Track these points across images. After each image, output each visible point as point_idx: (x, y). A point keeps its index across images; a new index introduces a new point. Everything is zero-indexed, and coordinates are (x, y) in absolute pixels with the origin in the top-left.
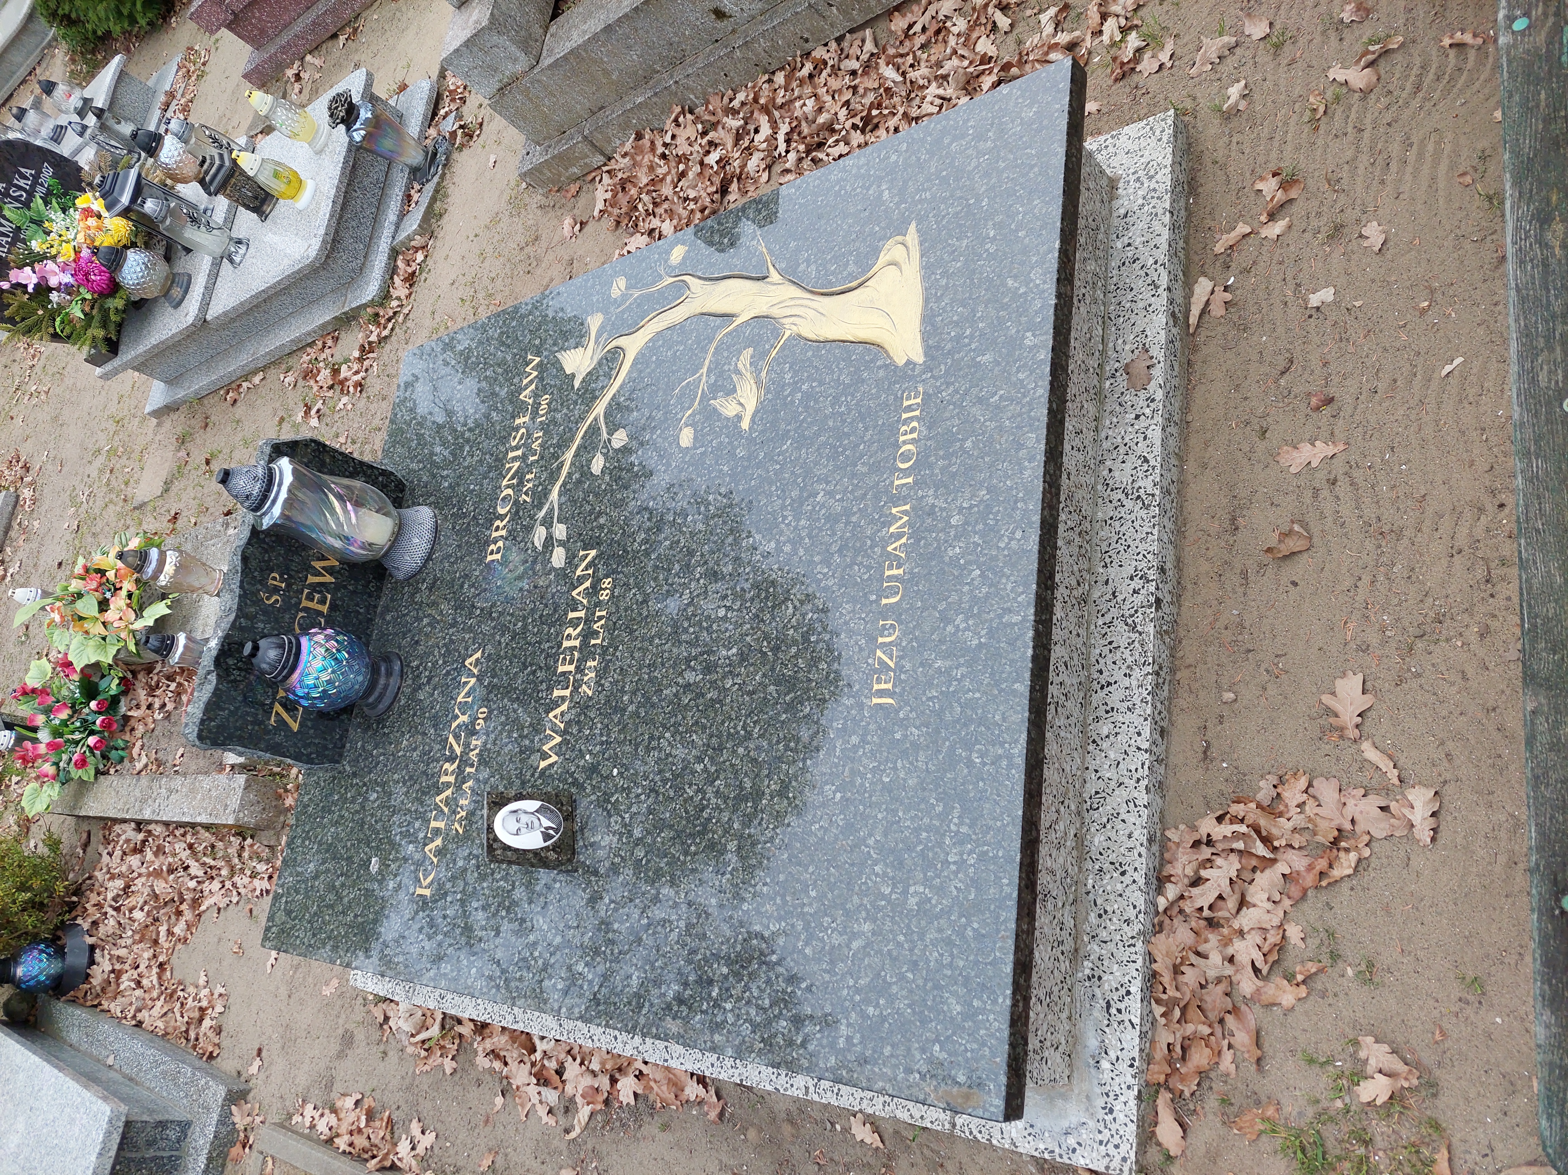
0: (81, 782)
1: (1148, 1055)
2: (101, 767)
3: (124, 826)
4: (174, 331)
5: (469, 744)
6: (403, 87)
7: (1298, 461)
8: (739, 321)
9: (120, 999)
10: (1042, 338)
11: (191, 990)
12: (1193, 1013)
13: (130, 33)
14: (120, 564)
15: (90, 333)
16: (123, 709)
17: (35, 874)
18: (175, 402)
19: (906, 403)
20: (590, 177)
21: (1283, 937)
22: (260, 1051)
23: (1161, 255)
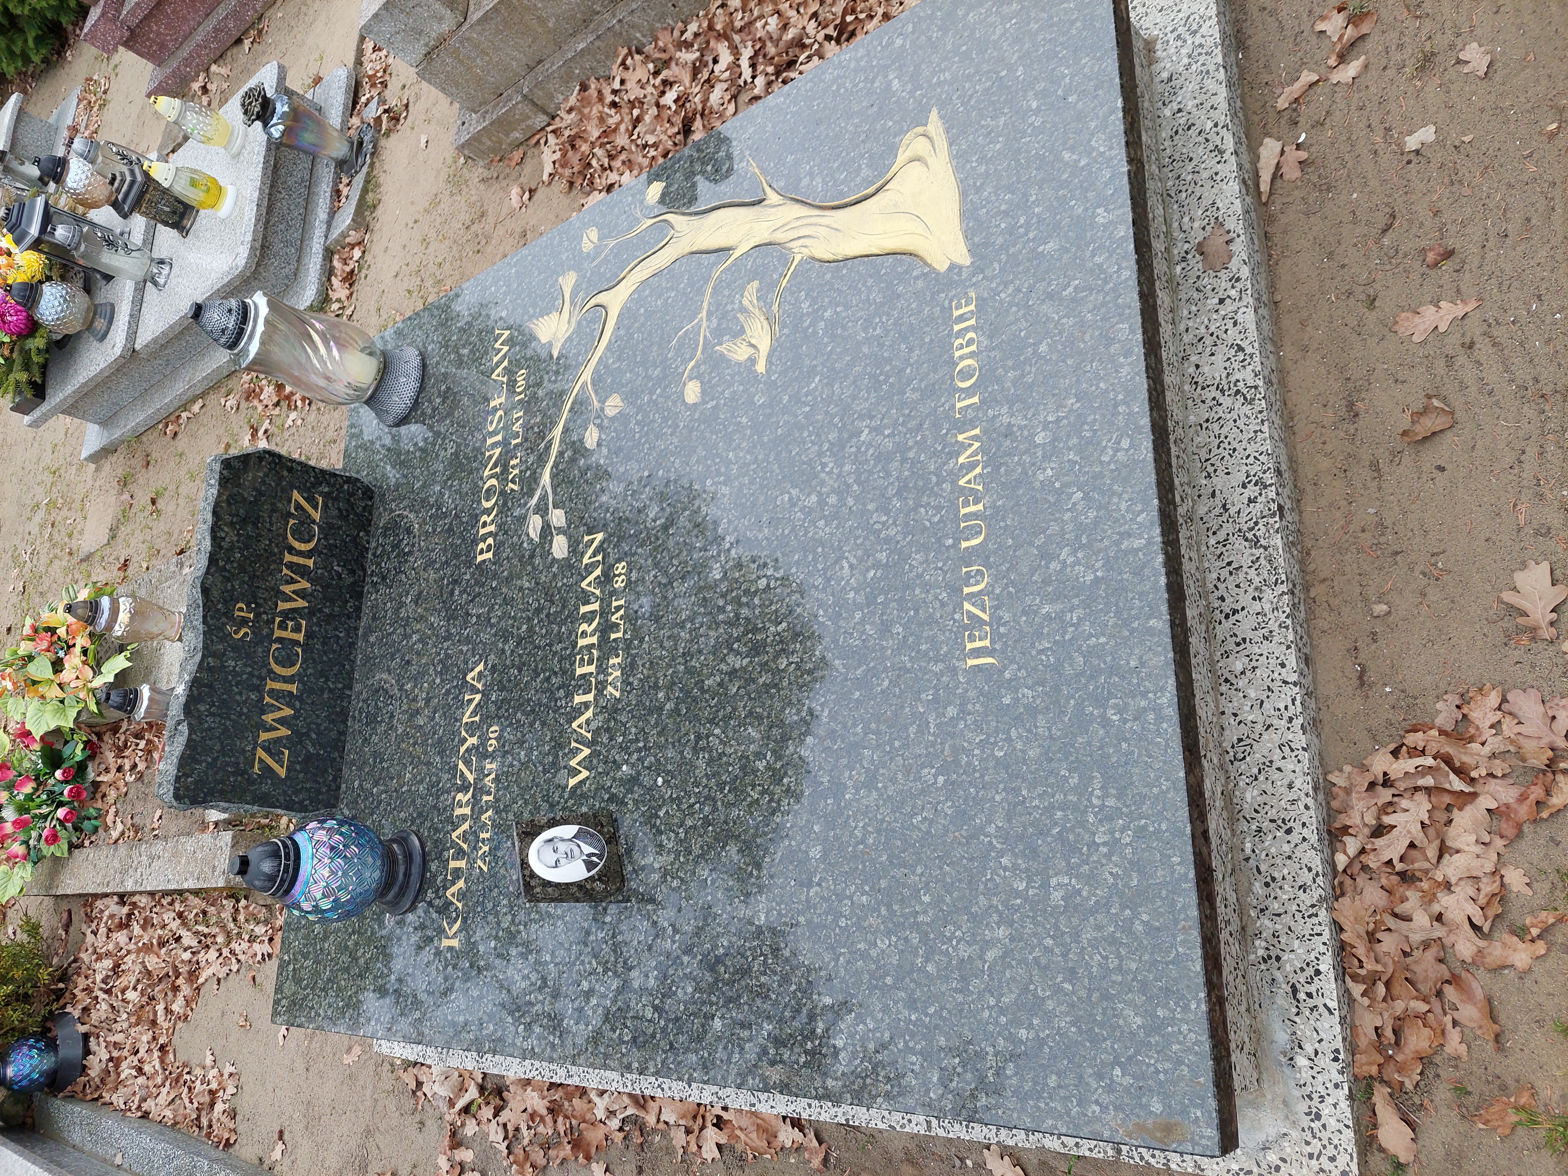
0: (55, 859)
1: (1351, 1044)
2: (74, 840)
3: (106, 901)
4: (102, 366)
5: (483, 768)
6: (318, 80)
7: (1422, 328)
8: (737, 254)
9: (122, 1090)
10: (1121, 211)
11: (198, 1071)
12: (1399, 987)
13: (25, 73)
14: (70, 619)
15: (11, 378)
16: (91, 775)
17: (16, 964)
18: (112, 443)
19: (956, 313)
20: (534, 141)
21: (1502, 885)
22: (281, 1134)
23: (1222, 115)
